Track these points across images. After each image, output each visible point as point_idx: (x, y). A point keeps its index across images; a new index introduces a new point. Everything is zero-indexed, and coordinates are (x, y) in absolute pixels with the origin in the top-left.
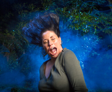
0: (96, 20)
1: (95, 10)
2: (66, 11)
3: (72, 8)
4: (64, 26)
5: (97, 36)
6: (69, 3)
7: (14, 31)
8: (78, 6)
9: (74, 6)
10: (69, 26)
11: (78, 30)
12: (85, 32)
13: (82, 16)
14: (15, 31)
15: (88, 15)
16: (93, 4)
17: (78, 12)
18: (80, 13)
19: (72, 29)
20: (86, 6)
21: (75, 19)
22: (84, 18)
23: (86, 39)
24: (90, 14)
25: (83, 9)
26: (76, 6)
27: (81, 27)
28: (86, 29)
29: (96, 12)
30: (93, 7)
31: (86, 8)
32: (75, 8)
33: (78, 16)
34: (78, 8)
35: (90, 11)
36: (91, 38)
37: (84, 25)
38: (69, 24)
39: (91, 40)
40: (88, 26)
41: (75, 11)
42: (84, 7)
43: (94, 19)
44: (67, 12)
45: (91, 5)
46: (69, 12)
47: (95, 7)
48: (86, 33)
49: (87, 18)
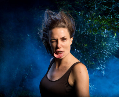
0: (116, 24)
1: (115, 13)
2: (83, 14)
3: (90, 11)
4: (81, 30)
5: (117, 42)
6: (87, 6)
7: (28, 35)
8: (97, 9)
9: (93, 9)
10: (86, 30)
11: (97, 35)
12: (104, 36)
13: (101, 20)
14: (30, 36)
15: (108, 18)
16: (113, 7)
17: (97, 15)
18: (99, 16)
19: (90, 33)
20: (105, 9)
21: (93, 23)
22: (104, 22)
23: (105, 45)
24: (109, 18)
25: (102, 12)
26: (94, 9)
27: (100, 31)
28: (105, 33)
29: (116, 15)
30: (112, 10)
31: (105, 11)
32: (94, 12)
33: (97, 20)
34: (97, 11)
35: (110, 15)
36: (110, 43)
37: (103, 29)
38: (86, 28)
39: (110, 45)
40: (107, 31)
41: (94, 15)
42: (103, 10)
43: (114, 23)
44: (85, 15)
45: (111, 8)
46: (87, 15)
47: (115, 10)
48: (105, 38)
49: (107, 22)
